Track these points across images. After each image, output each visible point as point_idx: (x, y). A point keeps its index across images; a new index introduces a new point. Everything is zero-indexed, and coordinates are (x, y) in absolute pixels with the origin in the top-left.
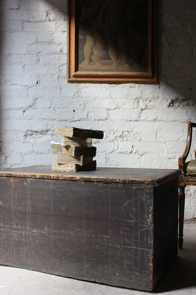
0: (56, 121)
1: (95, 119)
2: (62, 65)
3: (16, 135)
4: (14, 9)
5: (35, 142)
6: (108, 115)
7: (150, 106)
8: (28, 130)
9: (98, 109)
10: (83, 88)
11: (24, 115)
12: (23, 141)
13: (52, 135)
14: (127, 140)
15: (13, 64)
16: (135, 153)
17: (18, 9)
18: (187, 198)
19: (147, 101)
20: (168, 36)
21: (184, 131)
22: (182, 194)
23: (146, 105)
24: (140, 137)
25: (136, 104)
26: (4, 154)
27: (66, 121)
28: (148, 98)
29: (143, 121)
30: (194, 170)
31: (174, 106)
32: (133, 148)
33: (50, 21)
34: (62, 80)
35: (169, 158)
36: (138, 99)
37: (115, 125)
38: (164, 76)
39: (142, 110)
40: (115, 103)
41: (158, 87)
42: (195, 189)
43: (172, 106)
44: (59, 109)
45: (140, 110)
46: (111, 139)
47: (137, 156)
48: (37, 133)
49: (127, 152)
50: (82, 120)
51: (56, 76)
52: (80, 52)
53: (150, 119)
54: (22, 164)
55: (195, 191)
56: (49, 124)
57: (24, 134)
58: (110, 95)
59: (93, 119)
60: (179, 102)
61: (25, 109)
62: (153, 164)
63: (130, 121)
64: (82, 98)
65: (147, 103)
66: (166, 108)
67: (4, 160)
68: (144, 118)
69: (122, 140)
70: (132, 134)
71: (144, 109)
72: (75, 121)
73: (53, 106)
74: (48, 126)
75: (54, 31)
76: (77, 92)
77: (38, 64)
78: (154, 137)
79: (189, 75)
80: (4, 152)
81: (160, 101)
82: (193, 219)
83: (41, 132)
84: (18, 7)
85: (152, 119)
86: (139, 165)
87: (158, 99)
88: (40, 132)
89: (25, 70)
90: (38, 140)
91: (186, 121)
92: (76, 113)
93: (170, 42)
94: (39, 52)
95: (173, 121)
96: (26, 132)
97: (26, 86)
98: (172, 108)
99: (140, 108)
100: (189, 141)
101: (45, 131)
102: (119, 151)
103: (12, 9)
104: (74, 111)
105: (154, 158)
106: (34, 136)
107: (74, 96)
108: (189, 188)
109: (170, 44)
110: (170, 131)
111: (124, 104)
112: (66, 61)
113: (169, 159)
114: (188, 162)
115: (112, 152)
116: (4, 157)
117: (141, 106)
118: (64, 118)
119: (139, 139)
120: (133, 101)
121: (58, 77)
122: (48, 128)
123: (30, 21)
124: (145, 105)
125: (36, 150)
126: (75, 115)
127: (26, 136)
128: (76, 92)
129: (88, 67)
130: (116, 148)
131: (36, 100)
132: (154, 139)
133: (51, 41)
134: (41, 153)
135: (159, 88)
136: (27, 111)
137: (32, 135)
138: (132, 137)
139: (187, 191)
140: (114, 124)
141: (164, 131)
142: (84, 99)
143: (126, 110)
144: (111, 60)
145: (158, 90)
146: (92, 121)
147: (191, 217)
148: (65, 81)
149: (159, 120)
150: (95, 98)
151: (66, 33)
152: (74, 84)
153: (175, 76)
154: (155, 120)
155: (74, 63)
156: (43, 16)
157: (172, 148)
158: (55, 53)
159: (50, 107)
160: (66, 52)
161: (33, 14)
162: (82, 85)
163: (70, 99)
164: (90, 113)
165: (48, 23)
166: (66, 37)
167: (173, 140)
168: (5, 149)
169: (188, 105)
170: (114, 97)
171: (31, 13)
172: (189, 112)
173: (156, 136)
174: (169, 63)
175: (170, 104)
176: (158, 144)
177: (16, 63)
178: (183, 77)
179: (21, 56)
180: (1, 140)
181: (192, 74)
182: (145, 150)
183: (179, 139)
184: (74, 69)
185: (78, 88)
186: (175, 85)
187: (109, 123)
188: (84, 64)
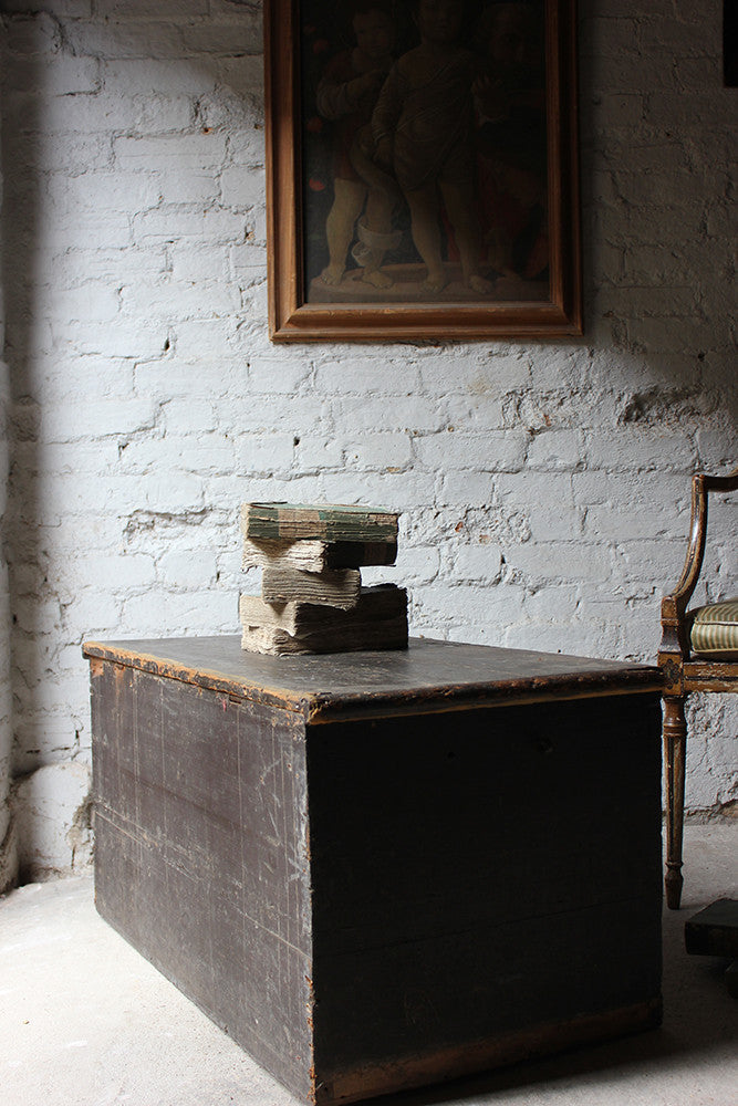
0: (234, 476)
1: (369, 468)
2: (253, 284)
3: (96, 529)
4: (80, 93)
5: (162, 551)
6: (414, 453)
7: (561, 420)
8: (137, 511)
9: (381, 431)
10: (325, 362)
11: (125, 460)
12: (121, 550)
13: (221, 525)
14: (483, 539)
15: (82, 285)
16: (512, 582)
17: (94, 93)
18: (696, 734)
19: (550, 402)
20: (617, 174)
21: (681, 504)
22: (675, 722)
23: (545, 416)
24: (527, 527)
25: (511, 413)
26: (56, 593)
27: (271, 475)
28: (551, 392)
29: (538, 471)
30: (717, 639)
31: (644, 419)
32: (504, 565)
33: (206, 130)
34: (255, 333)
35: (628, 597)
36: (516, 397)
37: (440, 488)
38: (607, 315)
39: (533, 432)
40: (439, 412)
41: (587, 354)
42: (721, 705)
43: (638, 417)
44: (245, 435)
45: (525, 434)
46: (427, 536)
47: (517, 593)
48: (170, 519)
49: (485, 579)
50: (325, 474)
51: (233, 322)
52: (314, 237)
53: (560, 463)
54: (121, 629)
55: (722, 710)
56: (211, 487)
57: (124, 526)
58: (422, 384)
59: (363, 468)
60: (660, 404)
61: (125, 436)
62: (573, 621)
63: (493, 471)
64: (322, 397)
65: (548, 407)
66: (615, 423)
67: (59, 615)
68: (540, 462)
69: (466, 537)
70: (498, 518)
71: (539, 431)
72: (302, 476)
73: (223, 426)
74: (206, 496)
75: (219, 167)
76: (307, 377)
77: (167, 281)
78: (578, 525)
79: (693, 307)
80: (55, 587)
81: (595, 402)
82: (717, 808)
83: (184, 518)
84: (93, 88)
85: (568, 463)
86: (525, 623)
87: (586, 393)
88: (178, 518)
89: (124, 303)
90: (175, 544)
91: (687, 468)
92: (304, 449)
93: (624, 195)
94: (170, 238)
95: (640, 470)
96: (130, 516)
97: (128, 358)
98: (636, 424)
99: (524, 428)
100: (699, 541)
101: (196, 514)
102: (455, 576)
103: (72, 94)
104: (297, 442)
105: (577, 598)
106: (158, 529)
107: (296, 388)
108: (702, 702)
109: (625, 201)
110: (631, 504)
111: (470, 414)
112: (265, 268)
113: (631, 602)
114: (695, 612)
115: (432, 581)
116: (57, 605)
117: (529, 419)
118: (260, 468)
119: (524, 534)
120: (501, 403)
121: (238, 327)
122: (207, 504)
123: (137, 133)
124: (542, 416)
125: (167, 578)
126: (300, 457)
127: (130, 530)
128: (302, 375)
129: (341, 290)
130: (444, 567)
131: (164, 407)
132: (577, 533)
133: (212, 200)
134: (184, 591)
135: (591, 355)
136: (132, 444)
137: (152, 527)
138: (499, 530)
139: (695, 711)
140: (436, 484)
141: (609, 504)
142: (329, 397)
143: (479, 434)
144: (422, 262)
145: (588, 363)
146: (359, 476)
147: (710, 801)
148: (264, 338)
149: (591, 465)
150: (370, 393)
151: (264, 172)
152: (294, 348)
153: (646, 313)
154: (579, 467)
155: (294, 275)
156: (180, 115)
157: (639, 563)
158: (227, 241)
159: (213, 431)
160: (265, 238)
161: (148, 111)
162: (323, 351)
163: (282, 400)
164: (351, 447)
165: (201, 138)
166: (264, 185)
167: (641, 535)
168: (62, 579)
169: (693, 412)
170: (433, 389)
171: (139, 107)
172: (697, 436)
173: (584, 521)
174: (623, 266)
175: (629, 409)
176: (591, 551)
177: (91, 279)
178: (673, 315)
179: (107, 254)
180: (43, 549)
181: (705, 306)
182: (547, 572)
183: (663, 532)
184: (294, 296)
185: (310, 360)
186: (647, 344)
187: (420, 482)
188: (328, 278)
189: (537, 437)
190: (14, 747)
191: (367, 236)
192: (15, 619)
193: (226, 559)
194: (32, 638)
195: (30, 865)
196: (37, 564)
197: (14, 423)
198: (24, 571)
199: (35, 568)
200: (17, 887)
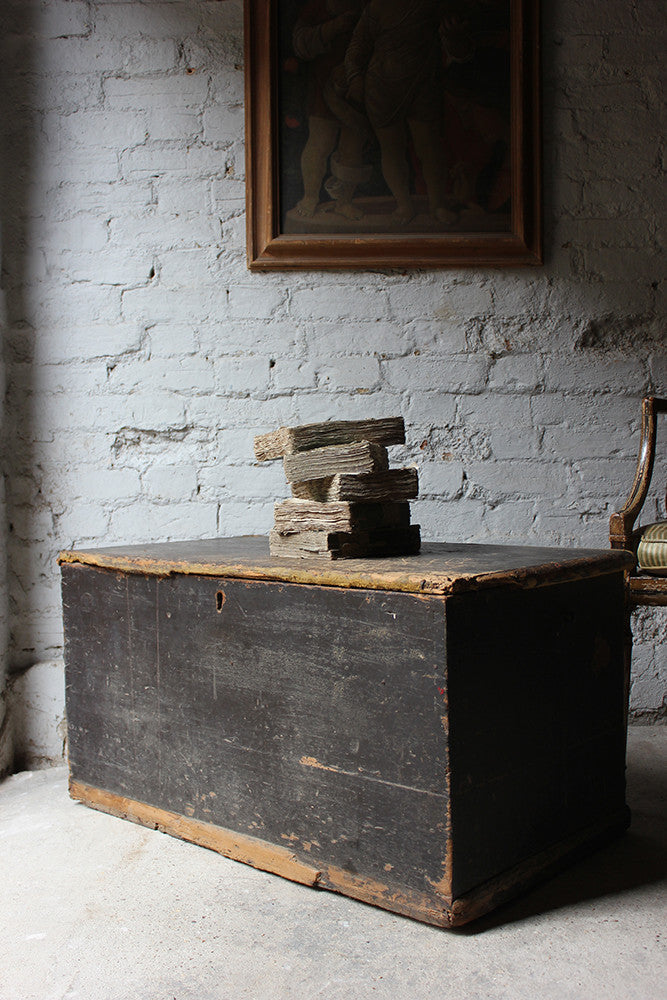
0: (214, 396)
1: (340, 389)
2: (232, 216)
3: (86, 445)
4: (72, 36)
5: (146, 465)
6: (382, 375)
7: (520, 345)
8: (124, 428)
9: (351, 354)
10: (299, 289)
11: (112, 381)
12: (108, 464)
13: (201, 442)
14: (446, 456)
15: (74, 217)
16: (473, 497)
17: (85, 36)
18: (644, 641)
19: (511, 328)
20: (577, 112)
21: (634, 424)
23: (506, 341)
24: (488, 445)
25: (473, 338)
26: (50, 503)
27: (248, 395)
28: (512, 318)
29: (498, 393)
30: (662, 557)
31: (598, 344)
32: (466, 482)
33: (190, 71)
34: (234, 262)
35: (582, 512)
36: (479, 324)
37: (406, 409)
38: (565, 246)
39: (494, 356)
40: (406, 336)
41: (547, 282)
43: (594, 343)
44: (225, 357)
45: (487, 358)
46: (394, 453)
47: (477, 507)
48: (155, 436)
49: (448, 494)
50: (298, 394)
51: (214, 252)
52: (289, 172)
53: (519, 385)
54: (108, 538)
56: (193, 406)
57: (112, 443)
58: (390, 310)
59: (334, 389)
60: (615, 331)
61: (113, 359)
62: (530, 533)
63: (457, 393)
65: (509, 333)
66: (572, 348)
67: (51, 524)
68: (501, 384)
69: (430, 455)
70: (461, 437)
71: (501, 356)
72: (277, 396)
73: (204, 349)
74: (187, 414)
75: (202, 106)
76: (283, 303)
77: (152, 214)
78: (535, 445)
79: (647, 239)
80: (48, 498)
81: (553, 328)
82: (663, 710)
83: (167, 435)
84: (85, 31)
85: (527, 385)
86: (485, 536)
87: (545, 319)
88: (162, 434)
89: (113, 233)
90: (159, 459)
91: (640, 391)
92: (280, 371)
93: (584, 132)
94: (156, 173)
95: (595, 393)
96: (117, 433)
97: (116, 285)
98: (592, 349)
99: (486, 352)
100: (648, 460)
101: (178, 431)
103: (65, 37)
104: (272, 364)
105: (534, 513)
106: (143, 445)
107: (272, 314)
109: (584, 138)
110: (586, 425)
111: (435, 338)
112: (244, 200)
113: (585, 517)
114: (643, 530)
116: (50, 515)
117: (491, 344)
118: (237, 388)
119: (485, 452)
120: (464, 328)
121: (218, 257)
122: (189, 421)
123: (125, 73)
124: (503, 340)
125: (151, 491)
126: (276, 378)
127: (117, 446)
128: (278, 302)
129: (315, 221)
131: (149, 330)
132: (535, 451)
133: (195, 136)
134: (168, 502)
135: (550, 284)
136: (120, 365)
137: (138, 443)
138: (461, 448)
139: (643, 620)
140: (403, 404)
141: (565, 424)
142: (303, 322)
143: (443, 357)
144: (390, 194)
145: (548, 290)
146: (331, 396)
147: (656, 703)
148: (242, 267)
149: (549, 387)
150: (341, 319)
151: (243, 110)
152: (270, 276)
153: (603, 245)
154: (537, 390)
155: (270, 207)
156: (165, 56)
157: (593, 480)
158: (209, 176)
159: (195, 353)
160: (244, 173)
161: (136, 52)
162: (298, 279)
163: (259, 324)
164: (323, 369)
165: (185, 79)
166: (242, 122)
167: (595, 454)
168: (54, 491)
169: (647, 338)
170: (400, 315)
171: (127, 49)
172: (650, 361)
173: (541, 441)
174: (581, 200)
175: (585, 336)
176: (548, 468)
177: (81, 211)
178: (629, 245)
179: (96, 188)
180: (37, 462)
181: (659, 237)
182: (507, 488)
183: (617, 451)
184: (270, 227)
185: (286, 287)
186: (603, 274)
187: (388, 403)
188: (303, 210)
189: (498, 361)
190: (9, 645)
191: (339, 171)
192: (11, 527)
193: (206, 473)
194: (27, 545)
195: (25, 754)
196: (31, 477)
197: (10, 346)
198: (20, 484)
199: (29, 480)
200: (11, 775)
